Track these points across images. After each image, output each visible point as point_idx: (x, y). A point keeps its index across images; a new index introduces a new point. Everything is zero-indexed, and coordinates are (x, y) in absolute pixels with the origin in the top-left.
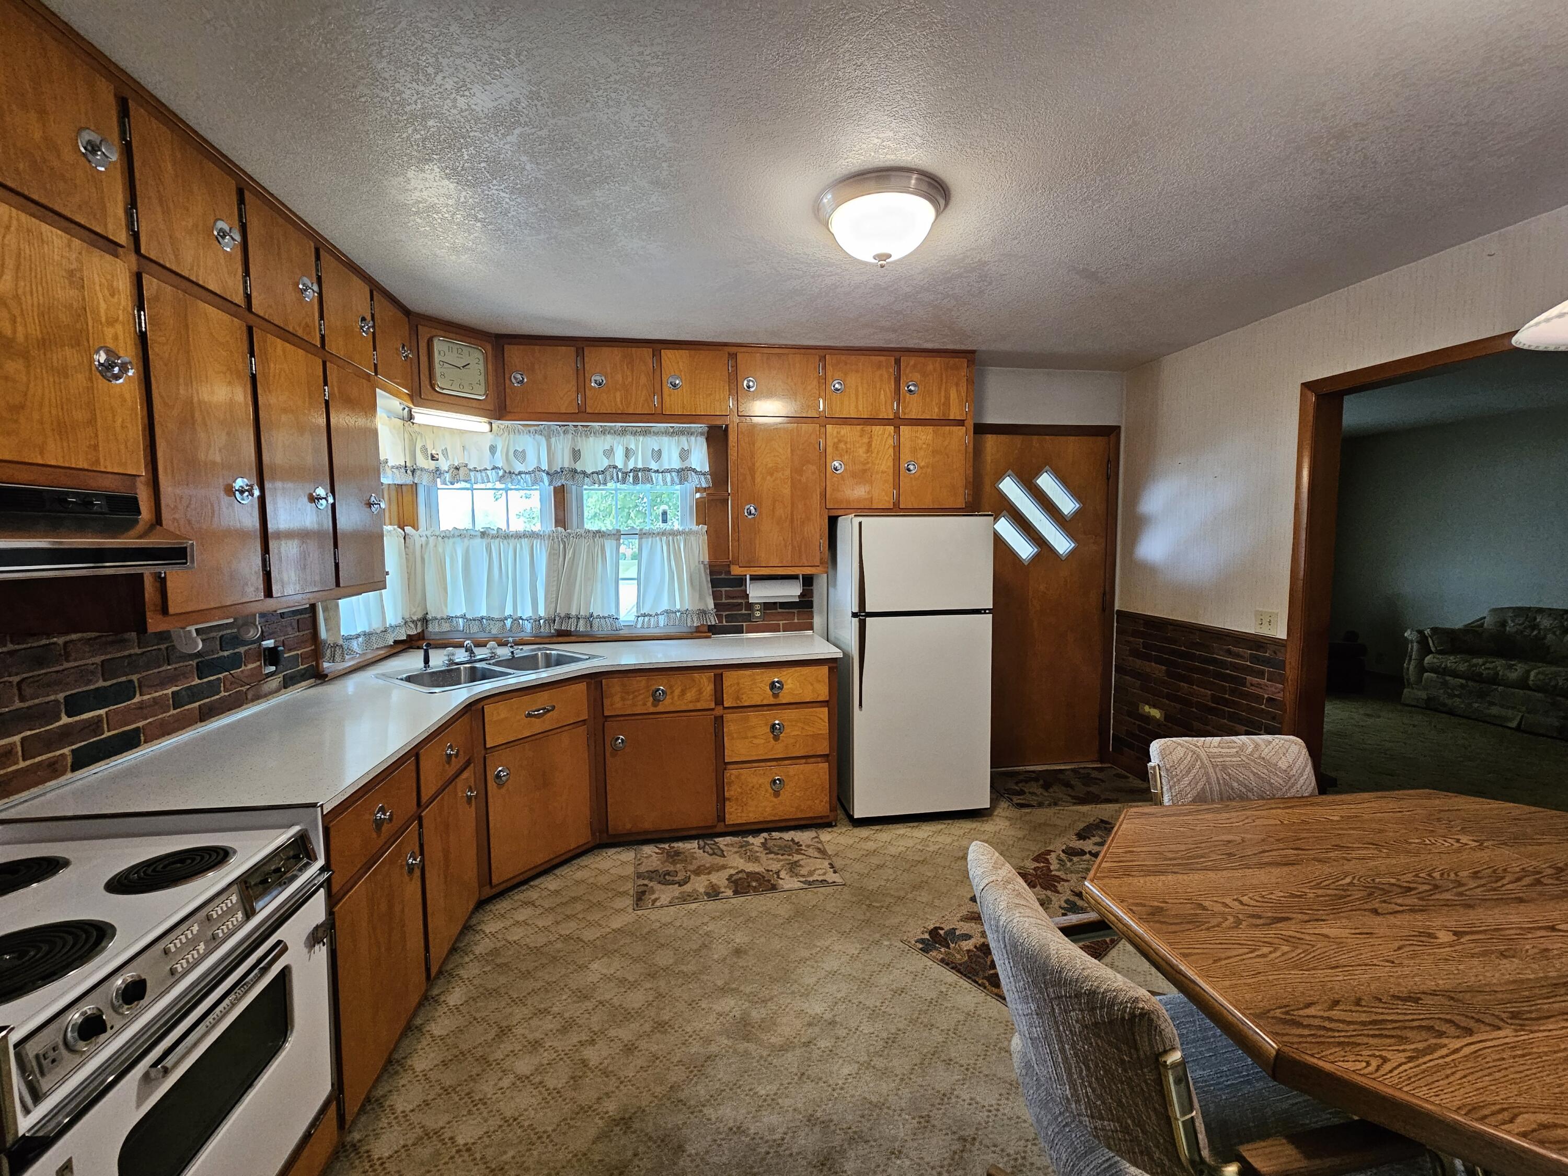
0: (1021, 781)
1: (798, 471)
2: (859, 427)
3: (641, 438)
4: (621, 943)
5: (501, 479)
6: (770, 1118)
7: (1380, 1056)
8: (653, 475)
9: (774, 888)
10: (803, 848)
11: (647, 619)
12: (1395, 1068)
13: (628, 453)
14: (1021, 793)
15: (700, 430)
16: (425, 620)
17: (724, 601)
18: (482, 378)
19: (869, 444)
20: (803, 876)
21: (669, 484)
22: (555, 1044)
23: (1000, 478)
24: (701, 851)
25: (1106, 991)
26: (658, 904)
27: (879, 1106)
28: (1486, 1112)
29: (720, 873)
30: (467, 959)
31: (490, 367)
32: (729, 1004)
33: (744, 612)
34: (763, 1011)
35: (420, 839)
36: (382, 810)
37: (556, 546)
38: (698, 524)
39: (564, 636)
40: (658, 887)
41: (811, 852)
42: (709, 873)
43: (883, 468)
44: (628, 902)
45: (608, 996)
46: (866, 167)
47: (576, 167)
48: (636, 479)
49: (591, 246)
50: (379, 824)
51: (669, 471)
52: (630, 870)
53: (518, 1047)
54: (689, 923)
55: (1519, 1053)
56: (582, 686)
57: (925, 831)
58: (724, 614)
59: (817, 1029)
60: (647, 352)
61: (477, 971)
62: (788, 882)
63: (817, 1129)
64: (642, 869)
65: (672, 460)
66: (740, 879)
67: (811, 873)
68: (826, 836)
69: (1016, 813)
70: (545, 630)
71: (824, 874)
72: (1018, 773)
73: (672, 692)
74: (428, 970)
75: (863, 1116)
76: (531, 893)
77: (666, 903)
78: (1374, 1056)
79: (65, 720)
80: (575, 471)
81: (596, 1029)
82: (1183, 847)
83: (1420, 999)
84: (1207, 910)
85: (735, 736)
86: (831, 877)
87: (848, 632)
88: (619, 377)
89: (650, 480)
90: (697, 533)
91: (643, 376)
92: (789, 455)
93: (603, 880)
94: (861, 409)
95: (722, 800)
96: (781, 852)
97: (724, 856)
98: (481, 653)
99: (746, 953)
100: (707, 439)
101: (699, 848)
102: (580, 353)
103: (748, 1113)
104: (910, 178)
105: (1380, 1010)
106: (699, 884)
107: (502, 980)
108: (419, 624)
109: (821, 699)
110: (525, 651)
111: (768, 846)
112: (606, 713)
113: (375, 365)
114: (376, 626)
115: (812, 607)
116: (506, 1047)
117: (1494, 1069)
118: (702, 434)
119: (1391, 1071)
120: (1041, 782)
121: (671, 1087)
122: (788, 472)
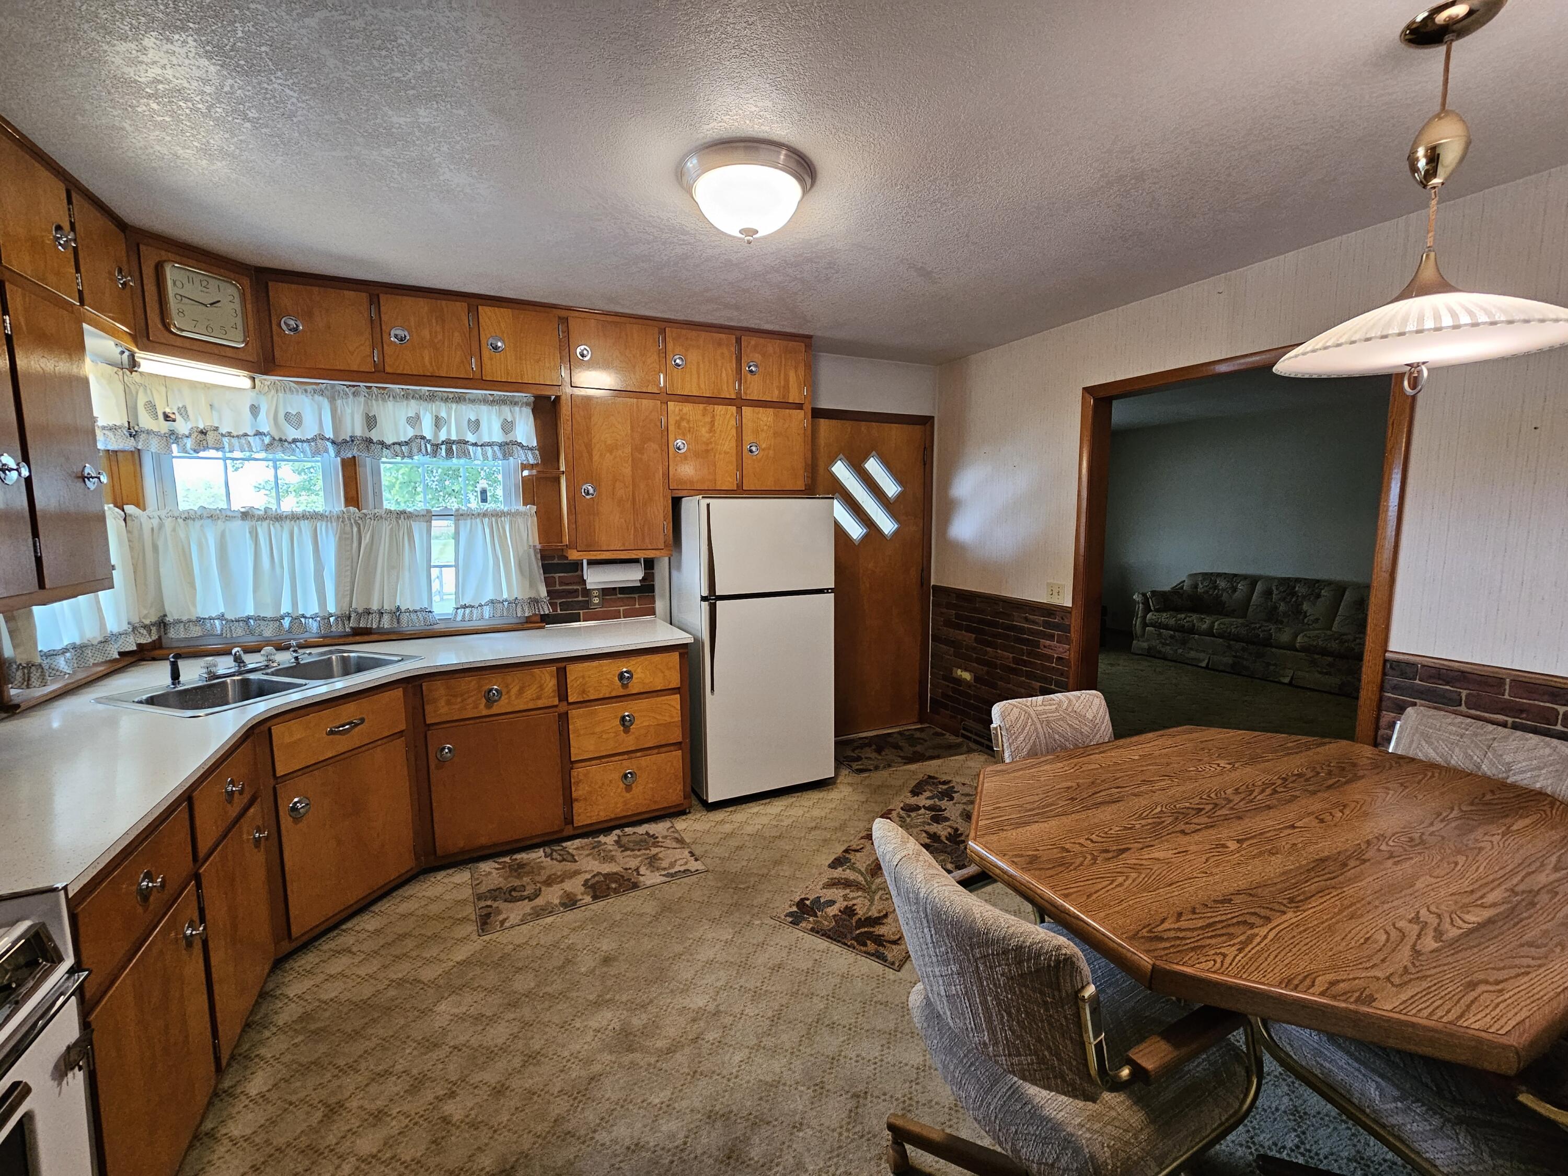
0: (857, 748)
1: (638, 449)
2: (701, 406)
3: (454, 406)
4: (471, 975)
5: (268, 448)
6: (669, 1126)
7: (1220, 953)
8: (470, 448)
9: (635, 886)
10: (660, 839)
11: (468, 611)
12: (1233, 960)
13: (438, 422)
14: (859, 759)
15: (525, 400)
16: (162, 624)
17: (558, 587)
18: (239, 321)
19: (712, 423)
20: (665, 869)
21: (490, 458)
22: (405, 1108)
23: (833, 461)
24: (548, 859)
25: (1032, 944)
26: (507, 924)
27: (775, 1084)
28: (1296, 982)
29: (573, 880)
30: (267, 1034)
31: (249, 306)
32: (607, 1018)
33: (580, 599)
34: (644, 1016)
35: (199, 902)
36: (149, 876)
37: (348, 529)
38: (525, 504)
39: (362, 634)
40: (500, 904)
41: (669, 843)
42: (562, 881)
43: (726, 448)
44: (471, 928)
45: (462, 1039)
46: (738, 135)
47: (397, 75)
48: (449, 452)
49: (404, 175)
50: (145, 895)
51: (490, 444)
52: (467, 893)
53: (355, 1123)
54: (546, 940)
55: (1302, 929)
56: (398, 693)
57: (776, 807)
58: (559, 601)
59: (702, 1024)
60: (460, 307)
61: (283, 1047)
62: (650, 878)
63: (719, 1124)
64: (483, 889)
65: (492, 430)
66: (598, 882)
67: (672, 865)
68: (681, 824)
69: (858, 778)
70: (337, 629)
71: (686, 863)
72: (853, 741)
73: (508, 691)
74: (217, 1060)
75: (761, 1099)
76: (345, 939)
77: (517, 921)
78: (1216, 954)
80: (370, 441)
81: (454, 1079)
83: (1231, 900)
84: (1070, 852)
85: (582, 732)
86: (694, 865)
87: (698, 617)
88: (426, 333)
89: (465, 454)
90: (525, 514)
91: (456, 334)
92: (629, 432)
93: (434, 908)
94: (702, 386)
95: (569, 801)
96: (637, 847)
97: (576, 861)
98: (252, 661)
99: (615, 959)
100: (533, 411)
101: (546, 856)
102: (374, 300)
103: (645, 1126)
104: (779, 153)
105: (1209, 915)
106: (553, 895)
107: (322, 1048)
108: (154, 629)
109: (672, 686)
110: (309, 656)
111: (623, 843)
112: (428, 722)
113: (80, 293)
114: (92, 634)
115: (653, 591)
116: (340, 1126)
117: (1292, 946)
118: (527, 404)
119: (1231, 964)
120: (874, 747)
121: (555, 1121)
122: (628, 450)
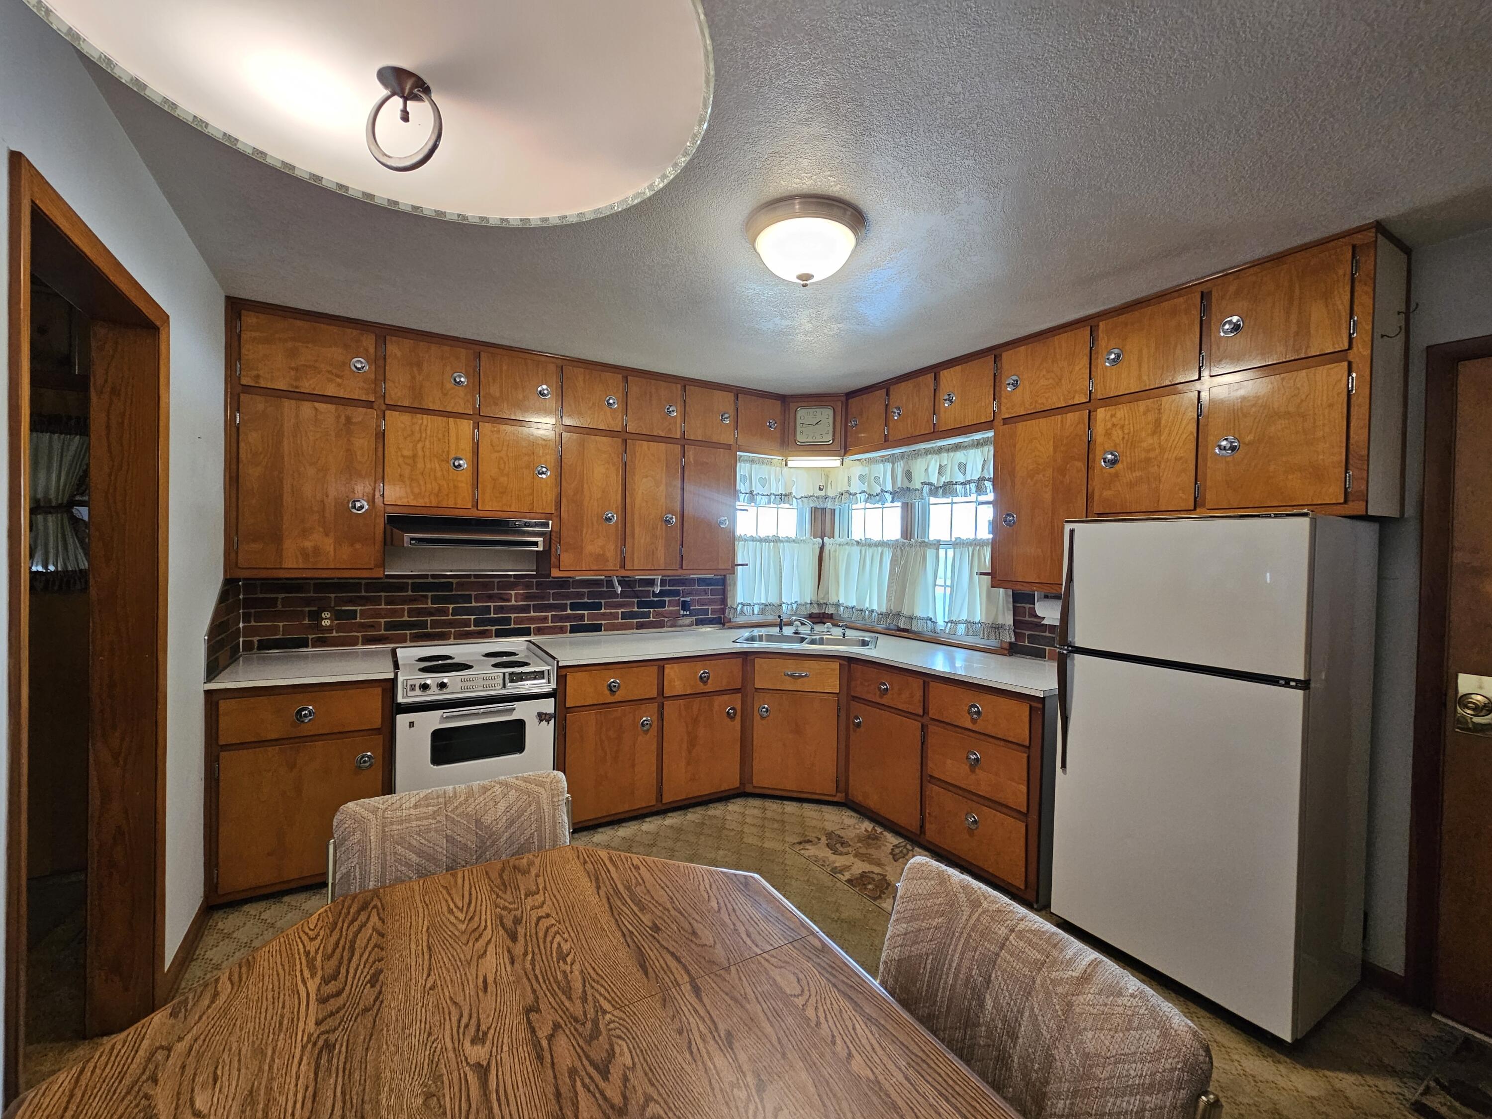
1: (1060, 470)
2: (1142, 404)
5: (867, 501)
7: (316, 938)
11: (953, 626)
12: (302, 941)
13: (941, 470)
15: (989, 438)
17: (1021, 618)
18: (831, 429)
19: (1161, 422)
24: (891, 847)
26: (803, 852)
28: (244, 969)
29: (868, 866)
31: (838, 418)
33: (1047, 634)
35: (660, 715)
36: (616, 683)
37: (898, 552)
42: (863, 861)
43: (1180, 452)
44: (796, 840)
48: (945, 492)
51: (969, 482)
52: (833, 828)
54: (792, 872)
55: (285, 1022)
56: (836, 666)
58: (1027, 633)
60: (930, 377)
61: (693, 818)
64: (839, 832)
66: (871, 877)
70: (883, 623)
73: (892, 689)
76: (775, 805)
78: (318, 935)
79: (569, 612)
83: (373, 986)
85: (934, 749)
88: (910, 407)
91: (926, 400)
92: (1052, 453)
93: (813, 823)
97: (895, 860)
98: (818, 629)
101: (895, 845)
102: (888, 393)
105: (365, 956)
106: (843, 861)
109: (1020, 741)
112: (852, 693)
113: (736, 438)
117: (276, 995)
118: (989, 443)
119: (300, 938)
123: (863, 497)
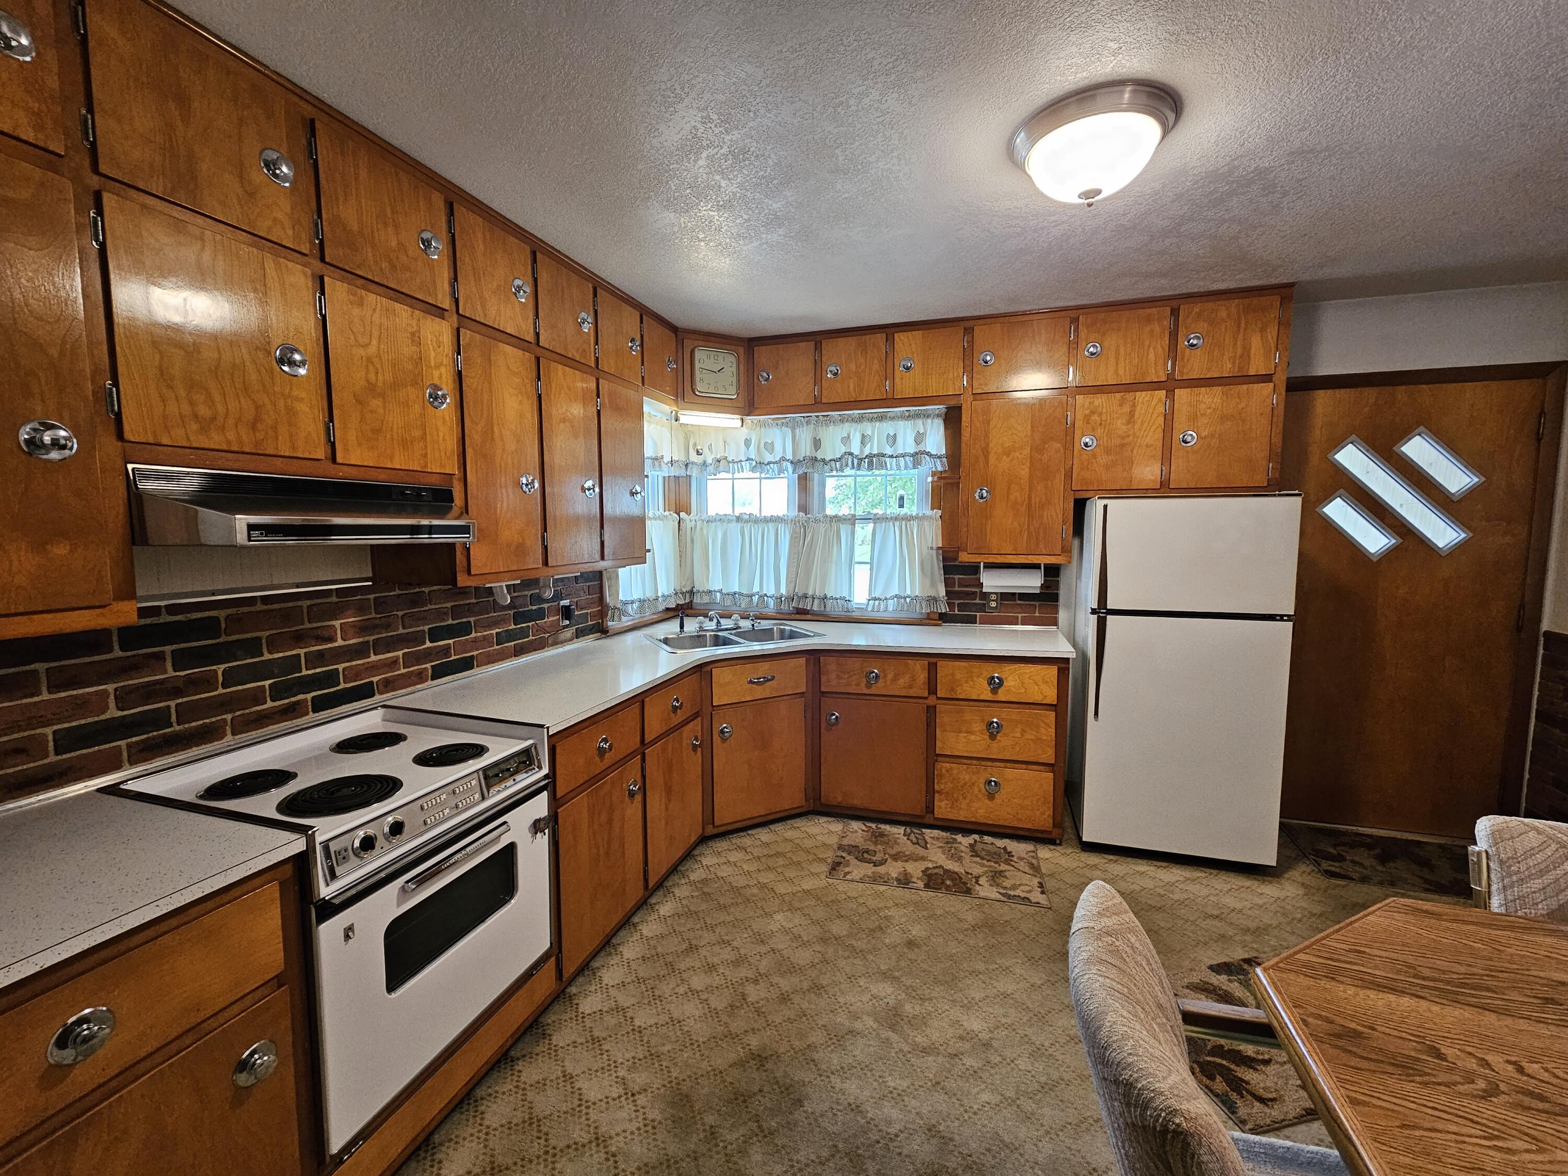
0: (1344, 844)
1: (1038, 449)
2: (1118, 395)
3: (878, 424)
4: (807, 903)
5: (753, 469)
6: (891, 1111)
8: (888, 460)
9: (968, 892)
10: (1015, 859)
11: (877, 602)
13: (864, 440)
14: (1340, 858)
15: (937, 412)
16: (691, 592)
17: (957, 589)
18: (734, 379)
19: (1132, 414)
20: (1005, 888)
21: (903, 468)
22: (727, 973)
23: (1338, 444)
24: (905, 838)
25: (1143, 1089)
26: (849, 877)
27: (1012, 1148)
29: (917, 864)
30: (683, 881)
31: (742, 367)
32: (885, 990)
33: (977, 601)
34: (918, 1008)
35: (642, 771)
36: (605, 740)
37: (798, 529)
38: (932, 509)
39: (802, 614)
40: (854, 861)
41: (1022, 865)
42: (906, 861)
43: (1149, 440)
44: (824, 868)
45: (780, 947)
47: (761, 173)
48: (871, 464)
49: (799, 244)
50: (601, 752)
51: (903, 456)
52: (833, 840)
53: (698, 964)
54: (872, 903)
56: (802, 661)
57: (1176, 874)
58: (957, 602)
59: (967, 1046)
60: (880, 338)
61: (687, 894)
62: (986, 890)
63: (934, 1141)
64: (845, 842)
65: (907, 444)
66: (936, 874)
67: (1014, 887)
68: (1044, 852)
69: (1324, 882)
70: (784, 607)
71: (1030, 891)
72: (1344, 833)
73: (885, 677)
74: (646, 880)
75: (989, 1150)
76: (745, 840)
77: (857, 878)
79: (428, 644)
80: (816, 459)
81: (762, 972)
82: (1463, 969)
85: (948, 728)
86: (1036, 896)
87: (1086, 630)
88: (853, 367)
89: (883, 466)
90: (931, 518)
91: (876, 361)
92: (1029, 433)
93: (808, 843)
94: (1121, 372)
95: (931, 792)
96: (988, 858)
97: (926, 848)
98: (726, 623)
99: (918, 947)
100: (945, 421)
101: (904, 835)
102: (818, 347)
103: (872, 1098)
104: (1122, 92)
106: (893, 869)
107: (704, 906)
108: (688, 595)
109: (1048, 701)
110: (765, 624)
111: (976, 848)
112: (823, 689)
113: (643, 378)
114: (650, 594)
115: (1057, 601)
116: (688, 962)
118: (938, 416)
120: (1378, 851)
121: (809, 1046)
122: (1027, 451)
123: (746, 465)
